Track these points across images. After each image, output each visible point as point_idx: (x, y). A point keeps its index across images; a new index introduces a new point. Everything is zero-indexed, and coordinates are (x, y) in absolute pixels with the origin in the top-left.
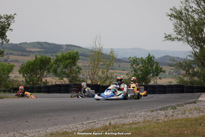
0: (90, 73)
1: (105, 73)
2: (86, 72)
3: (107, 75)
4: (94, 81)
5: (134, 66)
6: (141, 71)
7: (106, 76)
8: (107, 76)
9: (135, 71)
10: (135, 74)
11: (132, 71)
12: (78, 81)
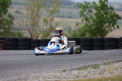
0: (28, 23)
1: (49, 24)
2: (23, 22)
3: (51, 25)
4: (33, 34)
5: (85, 13)
6: (94, 21)
7: (49, 27)
8: (52, 27)
9: (87, 19)
10: (86, 25)
11: (83, 21)
12: (11, 34)
